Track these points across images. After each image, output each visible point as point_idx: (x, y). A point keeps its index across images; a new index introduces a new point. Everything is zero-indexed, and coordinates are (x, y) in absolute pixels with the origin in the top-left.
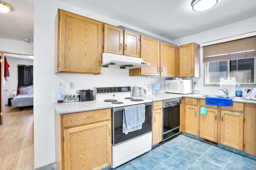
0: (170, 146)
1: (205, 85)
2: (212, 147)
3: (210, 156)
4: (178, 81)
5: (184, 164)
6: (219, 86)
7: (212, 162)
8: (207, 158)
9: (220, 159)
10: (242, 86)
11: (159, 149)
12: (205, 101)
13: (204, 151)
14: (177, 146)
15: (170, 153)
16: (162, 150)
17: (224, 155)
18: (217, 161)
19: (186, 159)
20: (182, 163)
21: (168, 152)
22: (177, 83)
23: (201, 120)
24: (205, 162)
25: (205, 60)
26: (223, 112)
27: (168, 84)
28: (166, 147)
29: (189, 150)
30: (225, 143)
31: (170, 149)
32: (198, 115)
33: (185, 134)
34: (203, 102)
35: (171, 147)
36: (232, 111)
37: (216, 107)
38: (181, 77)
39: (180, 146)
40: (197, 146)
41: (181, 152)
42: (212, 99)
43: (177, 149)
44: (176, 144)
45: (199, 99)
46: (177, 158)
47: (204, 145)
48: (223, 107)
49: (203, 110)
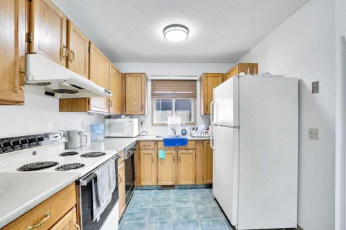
0: (135, 211)
1: (153, 125)
2: (172, 191)
3: (178, 201)
4: (124, 120)
5: (166, 223)
6: (166, 125)
7: (183, 205)
8: (178, 205)
9: (185, 200)
10: (187, 124)
11: (125, 220)
12: (163, 143)
13: (169, 198)
14: (142, 206)
15: (142, 218)
16: (129, 220)
17: (184, 194)
18: (185, 202)
19: (162, 216)
20: (163, 222)
21: (138, 219)
22: (123, 123)
23: (159, 165)
24: (178, 209)
25: (153, 95)
26: (180, 152)
27: (110, 125)
28: (131, 214)
29: (156, 204)
30: (182, 183)
31: (137, 213)
32: (155, 161)
33: (140, 188)
34: (161, 145)
35: (138, 211)
36: (187, 149)
37: (173, 147)
38: (127, 115)
39: (146, 204)
40: (160, 196)
41: (152, 211)
42: (170, 140)
43: (145, 209)
44: (139, 204)
45: (156, 142)
46: (154, 219)
47: (164, 192)
48: (180, 147)
49: (162, 154)
